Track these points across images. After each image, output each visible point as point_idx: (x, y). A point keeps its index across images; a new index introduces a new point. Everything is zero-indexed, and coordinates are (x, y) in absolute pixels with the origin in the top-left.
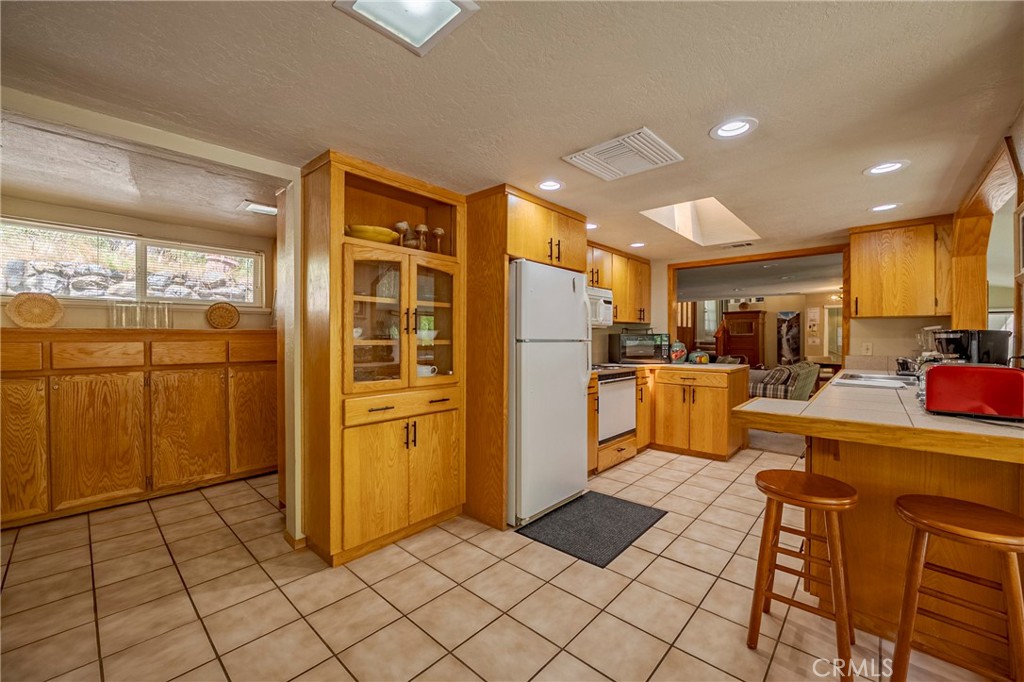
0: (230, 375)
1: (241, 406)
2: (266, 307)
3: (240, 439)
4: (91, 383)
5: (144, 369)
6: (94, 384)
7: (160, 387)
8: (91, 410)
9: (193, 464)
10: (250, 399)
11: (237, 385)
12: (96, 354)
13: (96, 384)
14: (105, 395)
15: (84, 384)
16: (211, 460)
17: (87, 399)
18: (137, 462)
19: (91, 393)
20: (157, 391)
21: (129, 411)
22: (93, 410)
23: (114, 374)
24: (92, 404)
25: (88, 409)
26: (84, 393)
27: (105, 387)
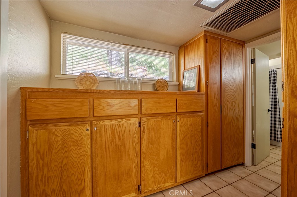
0: (177, 120)
1: (182, 140)
2: (176, 82)
3: (182, 161)
4: (113, 125)
5: (138, 116)
6: (114, 127)
7: (145, 128)
8: (112, 143)
9: (160, 177)
10: (186, 135)
11: (181, 126)
12: (115, 107)
13: (115, 126)
14: (119, 134)
15: (109, 126)
16: (168, 174)
17: (111, 136)
18: (134, 176)
19: (113, 132)
20: (144, 131)
21: (131, 144)
22: (114, 143)
23: (124, 120)
24: (113, 139)
25: (111, 143)
26: (109, 131)
27: (120, 128)
